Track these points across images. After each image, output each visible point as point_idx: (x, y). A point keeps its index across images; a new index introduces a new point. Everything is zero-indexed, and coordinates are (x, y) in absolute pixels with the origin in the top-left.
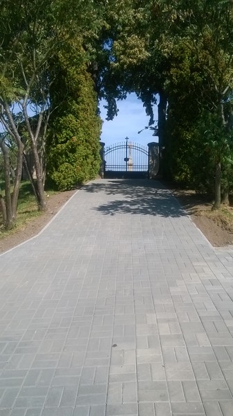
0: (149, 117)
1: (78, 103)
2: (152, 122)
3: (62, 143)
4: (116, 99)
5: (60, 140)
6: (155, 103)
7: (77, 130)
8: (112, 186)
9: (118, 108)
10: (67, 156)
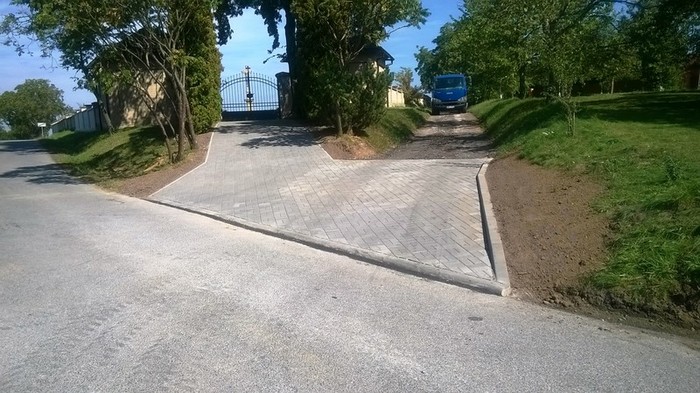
0: (273, 38)
1: (207, 46)
2: (276, 45)
3: (194, 85)
4: (228, 17)
5: (192, 84)
6: (280, 20)
7: (208, 72)
8: (242, 127)
9: (231, 28)
10: (200, 99)
